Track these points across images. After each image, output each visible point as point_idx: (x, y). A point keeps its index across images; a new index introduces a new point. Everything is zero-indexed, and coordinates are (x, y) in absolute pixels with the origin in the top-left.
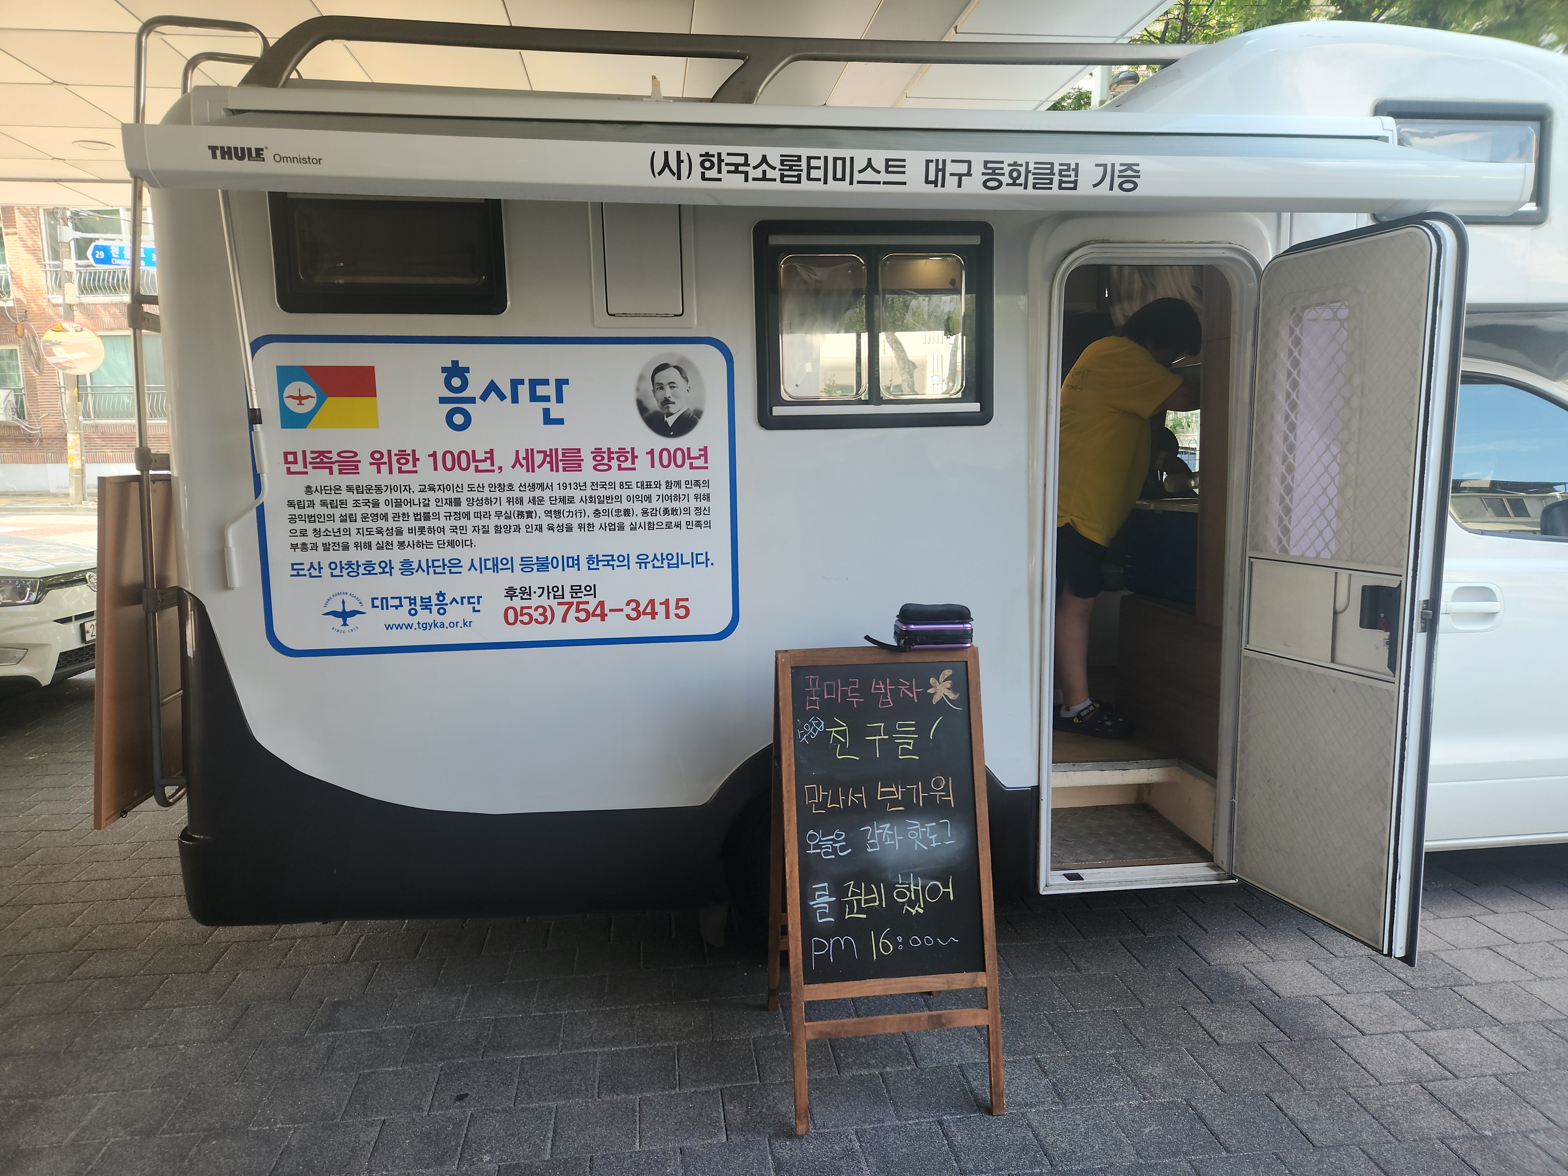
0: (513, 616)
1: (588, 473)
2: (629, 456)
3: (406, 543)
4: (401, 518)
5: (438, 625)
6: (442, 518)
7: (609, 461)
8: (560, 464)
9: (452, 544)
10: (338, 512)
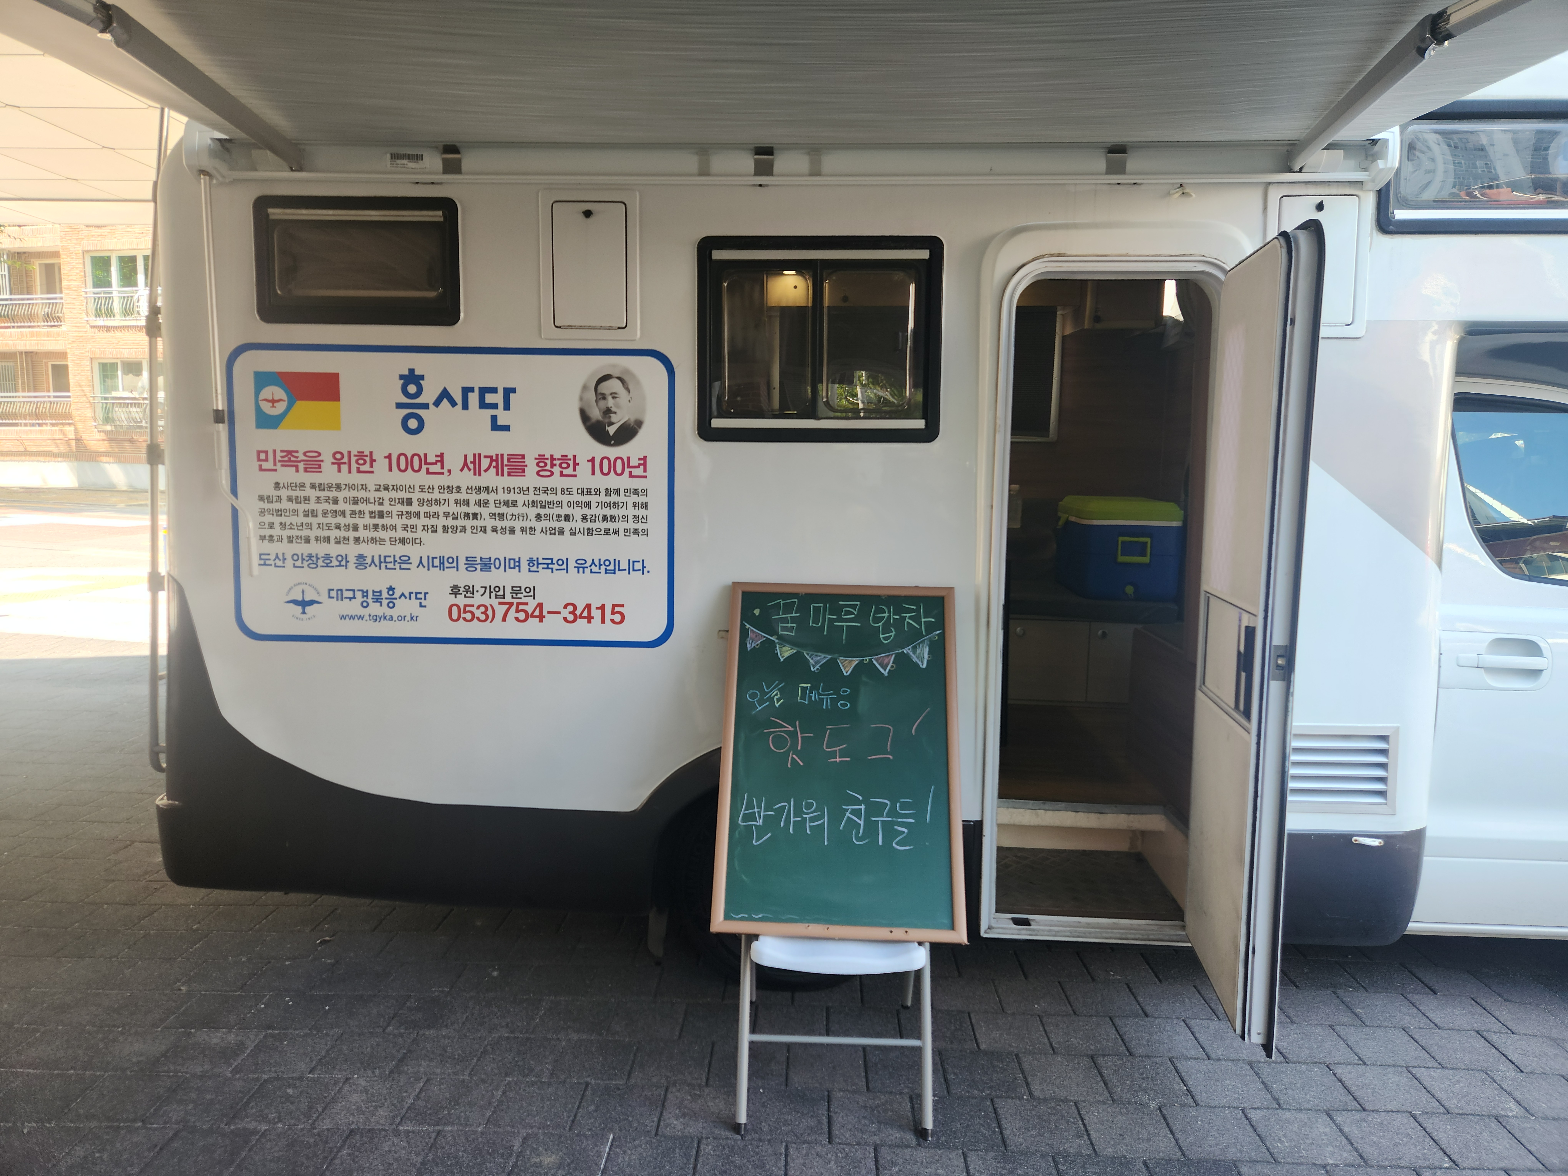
0: (457, 614)
1: (531, 479)
2: (571, 463)
3: (361, 539)
4: (357, 515)
5: (387, 618)
6: (395, 517)
7: (552, 467)
8: (506, 469)
9: (403, 541)
10: (302, 507)
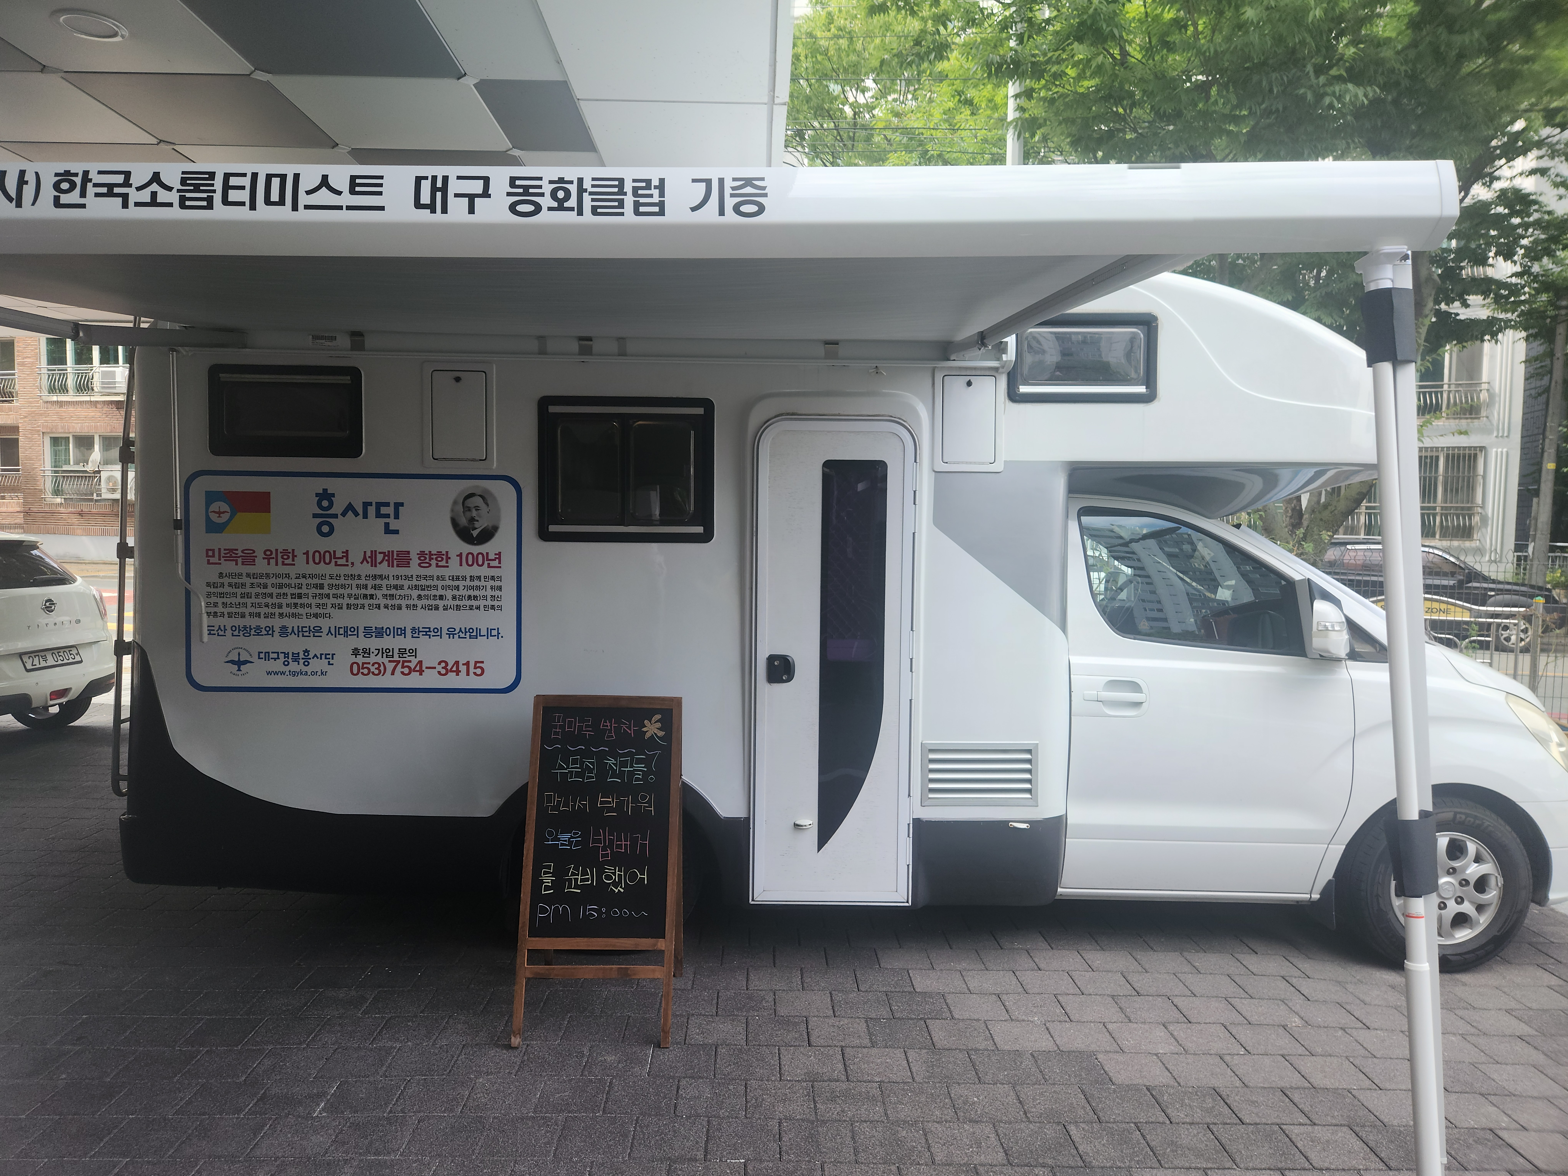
0: (357, 669)
1: (414, 569)
2: (444, 557)
3: (284, 614)
4: (282, 597)
5: (303, 673)
6: (311, 598)
7: (430, 560)
10: (239, 591)
